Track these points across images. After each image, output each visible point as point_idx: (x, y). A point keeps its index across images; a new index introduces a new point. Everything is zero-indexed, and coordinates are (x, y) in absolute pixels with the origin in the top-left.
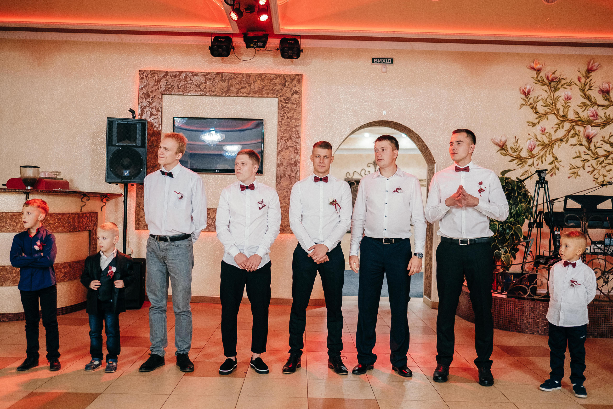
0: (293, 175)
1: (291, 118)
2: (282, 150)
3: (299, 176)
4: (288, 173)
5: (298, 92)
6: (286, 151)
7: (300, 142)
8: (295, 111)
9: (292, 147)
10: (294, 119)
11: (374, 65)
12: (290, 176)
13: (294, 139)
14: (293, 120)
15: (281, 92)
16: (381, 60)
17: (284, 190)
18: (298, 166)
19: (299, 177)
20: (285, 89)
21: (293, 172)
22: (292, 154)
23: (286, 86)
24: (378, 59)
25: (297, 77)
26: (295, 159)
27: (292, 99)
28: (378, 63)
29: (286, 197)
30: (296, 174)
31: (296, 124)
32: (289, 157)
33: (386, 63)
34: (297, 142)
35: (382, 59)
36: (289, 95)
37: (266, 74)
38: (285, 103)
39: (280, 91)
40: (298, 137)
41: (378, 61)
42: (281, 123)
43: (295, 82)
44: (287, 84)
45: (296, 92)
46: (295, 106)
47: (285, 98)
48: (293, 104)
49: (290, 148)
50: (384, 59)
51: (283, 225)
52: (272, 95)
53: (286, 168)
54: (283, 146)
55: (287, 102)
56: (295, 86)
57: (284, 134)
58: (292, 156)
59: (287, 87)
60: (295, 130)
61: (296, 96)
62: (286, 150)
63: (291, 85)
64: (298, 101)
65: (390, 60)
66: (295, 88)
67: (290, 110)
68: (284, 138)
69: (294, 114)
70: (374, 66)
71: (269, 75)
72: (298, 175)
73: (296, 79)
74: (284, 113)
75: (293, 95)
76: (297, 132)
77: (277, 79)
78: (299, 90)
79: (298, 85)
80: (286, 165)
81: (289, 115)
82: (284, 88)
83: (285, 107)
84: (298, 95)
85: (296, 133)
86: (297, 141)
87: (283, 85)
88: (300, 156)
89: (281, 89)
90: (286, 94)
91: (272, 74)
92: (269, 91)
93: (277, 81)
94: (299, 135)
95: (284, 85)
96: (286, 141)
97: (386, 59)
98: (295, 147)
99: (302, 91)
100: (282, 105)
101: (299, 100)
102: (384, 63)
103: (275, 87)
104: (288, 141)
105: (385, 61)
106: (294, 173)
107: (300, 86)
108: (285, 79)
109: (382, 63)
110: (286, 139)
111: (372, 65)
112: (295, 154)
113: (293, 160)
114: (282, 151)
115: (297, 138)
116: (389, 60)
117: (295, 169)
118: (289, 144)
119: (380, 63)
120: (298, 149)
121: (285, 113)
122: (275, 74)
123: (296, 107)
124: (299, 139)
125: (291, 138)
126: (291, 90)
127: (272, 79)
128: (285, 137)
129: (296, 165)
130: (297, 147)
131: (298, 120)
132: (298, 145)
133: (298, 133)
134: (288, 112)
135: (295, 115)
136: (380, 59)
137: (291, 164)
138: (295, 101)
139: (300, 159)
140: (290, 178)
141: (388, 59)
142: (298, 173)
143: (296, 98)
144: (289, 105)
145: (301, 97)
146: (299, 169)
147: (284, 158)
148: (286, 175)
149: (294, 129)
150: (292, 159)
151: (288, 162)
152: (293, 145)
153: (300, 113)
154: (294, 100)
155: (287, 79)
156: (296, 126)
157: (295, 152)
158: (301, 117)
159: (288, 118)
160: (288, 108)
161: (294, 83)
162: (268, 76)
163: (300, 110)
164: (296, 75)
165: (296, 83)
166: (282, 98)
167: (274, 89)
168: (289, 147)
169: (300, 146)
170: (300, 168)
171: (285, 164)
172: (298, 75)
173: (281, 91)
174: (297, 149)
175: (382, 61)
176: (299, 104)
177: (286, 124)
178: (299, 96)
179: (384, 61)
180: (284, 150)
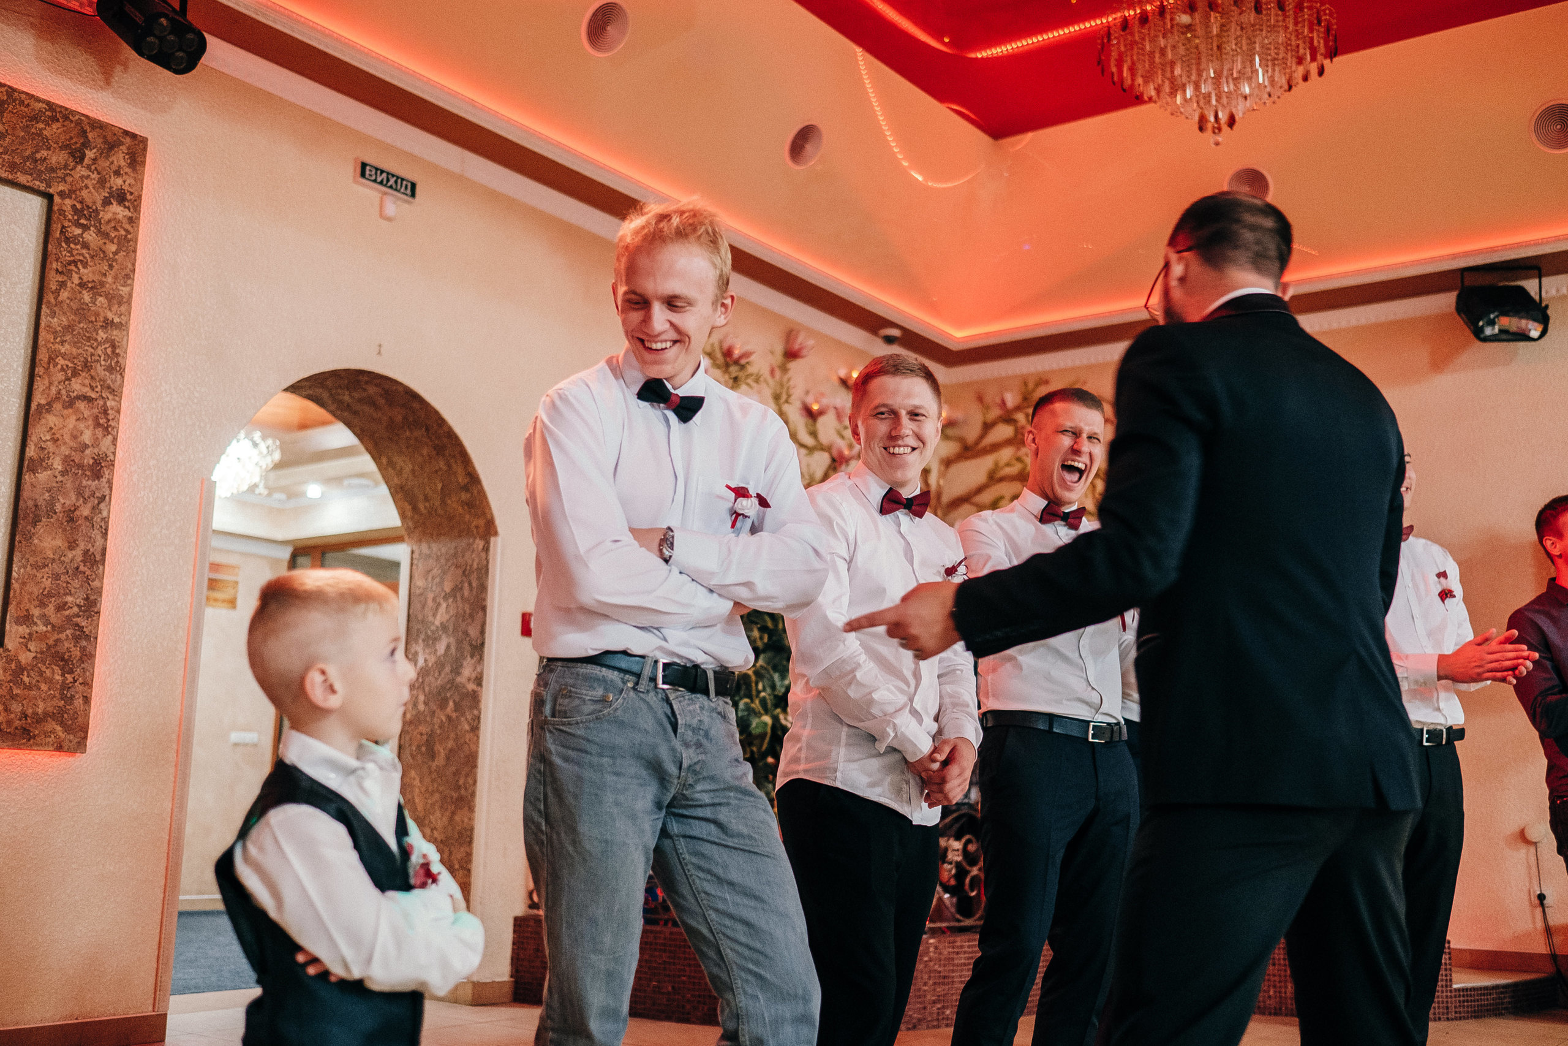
0: (86, 511)
1: (95, 288)
2: (50, 404)
3: (106, 520)
4: (71, 499)
5: (129, 197)
6: (66, 412)
7: (121, 386)
8: (111, 267)
9: (90, 400)
10: (107, 296)
11: (363, 185)
12: (71, 516)
13: (100, 370)
14: (101, 299)
15: (64, 180)
16: (384, 175)
17: (45, 566)
18: (104, 480)
19: (107, 523)
20: (81, 171)
21: (85, 501)
22: (87, 427)
23: (86, 161)
24: (377, 169)
25: (128, 140)
26: (96, 451)
27: (105, 216)
28: (375, 181)
29: (50, 595)
30: (95, 509)
31: (110, 316)
32: (74, 437)
33: (396, 190)
34: (109, 387)
35: (388, 173)
36: (93, 196)
37: (14, 90)
38: (78, 225)
39: (60, 173)
40: (116, 368)
41: (376, 174)
42: (56, 299)
43: (119, 158)
44: (90, 154)
45: (121, 197)
46: (113, 248)
47: (79, 206)
48: (106, 235)
49: (81, 405)
50: (393, 176)
51: (30, 711)
52: (30, 178)
53: (60, 478)
54: (54, 390)
55: (82, 221)
56: (117, 173)
57: (62, 342)
58: (87, 437)
59: (89, 167)
60: (105, 336)
61: (117, 210)
62: (65, 407)
63: (103, 163)
64: (123, 233)
65: (409, 185)
66: (119, 181)
67: (92, 257)
68: (61, 361)
69: (105, 275)
70: (360, 189)
71: (23, 96)
72: (105, 514)
73: (123, 148)
74: (70, 263)
75: (106, 202)
76: (114, 347)
77: (55, 126)
78: (131, 194)
79: (127, 170)
80: (60, 468)
81: (87, 273)
82: (79, 167)
83: (75, 240)
84: (125, 207)
85: (109, 351)
86: (109, 382)
87: (72, 154)
88: (115, 439)
89: (66, 167)
90: (84, 193)
91: (38, 100)
92: (18, 160)
93: (53, 131)
94: (120, 359)
95: (78, 157)
96: (69, 372)
97: (398, 178)
98: (101, 402)
99: (140, 197)
100: (63, 227)
101: (128, 227)
102: (391, 187)
103: (44, 153)
104: (75, 373)
105: (396, 182)
106: (90, 505)
107: (135, 179)
108: (84, 133)
109: (385, 185)
110: (70, 365)
111: (355, 181)
112: (99, 432)
113: (88, 452)
114: (48, 411)
115: (110, 369)
116: (406, 186)
117: (93, 487)
118: (77, 386)
119: (381, 183)
120: (110, 412)
121: (75, 262)
122: (48, 103)
123: (116, 253)
124: (119, 377)
125: (87, 366)
126: (102, 182)
127: (35, 118)
128: (64, 356)
129: (98, 476)
130: (109, 403)
131: (120, 304)
132: (111, 397)
133: (113, 352)
134: (85, 265)
135: (110, 280)
136: (382, 172)
137: (80, 466)
138: (115, 229)
139: (114, 453)
140: (71, 520)
141: (403, 180)
142: (102, 506)
143: (120, 217)
144: (90, 236)
145: (138, 218)
146: (107, 493)
147: (55, 440)
148: (58, 508)
149: (102, 335)
150: (86, 446)
151: (67, 460)
152: (93, 395)
153: (128, 277)
154: (109, 221)
155: (90, 135)
156: (108, 324)
157: (97, 425)
158: (130, 295)
159: (82, 285)
160: (86, 246)
161: (114, 158)
162: (22, 102)
163: (130, 266)
164: (126, 133)
165: (122, 163)
166: (68, 202)
167: (38, 156)
168: (78, 398)
169: (120, 402)
170: (111, 488)
171: (58, 464)
172: (134, 136)
173: (67, 175)
174: (105, 412)
175: (388, 180)
176: (128, 243)
177: (74, 306)
178: (127, 213)
179: (392, 181)
180: (57, 406)
